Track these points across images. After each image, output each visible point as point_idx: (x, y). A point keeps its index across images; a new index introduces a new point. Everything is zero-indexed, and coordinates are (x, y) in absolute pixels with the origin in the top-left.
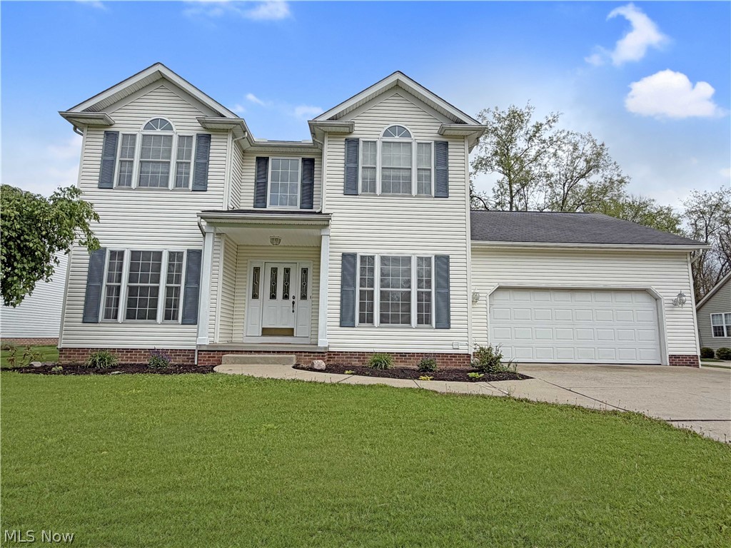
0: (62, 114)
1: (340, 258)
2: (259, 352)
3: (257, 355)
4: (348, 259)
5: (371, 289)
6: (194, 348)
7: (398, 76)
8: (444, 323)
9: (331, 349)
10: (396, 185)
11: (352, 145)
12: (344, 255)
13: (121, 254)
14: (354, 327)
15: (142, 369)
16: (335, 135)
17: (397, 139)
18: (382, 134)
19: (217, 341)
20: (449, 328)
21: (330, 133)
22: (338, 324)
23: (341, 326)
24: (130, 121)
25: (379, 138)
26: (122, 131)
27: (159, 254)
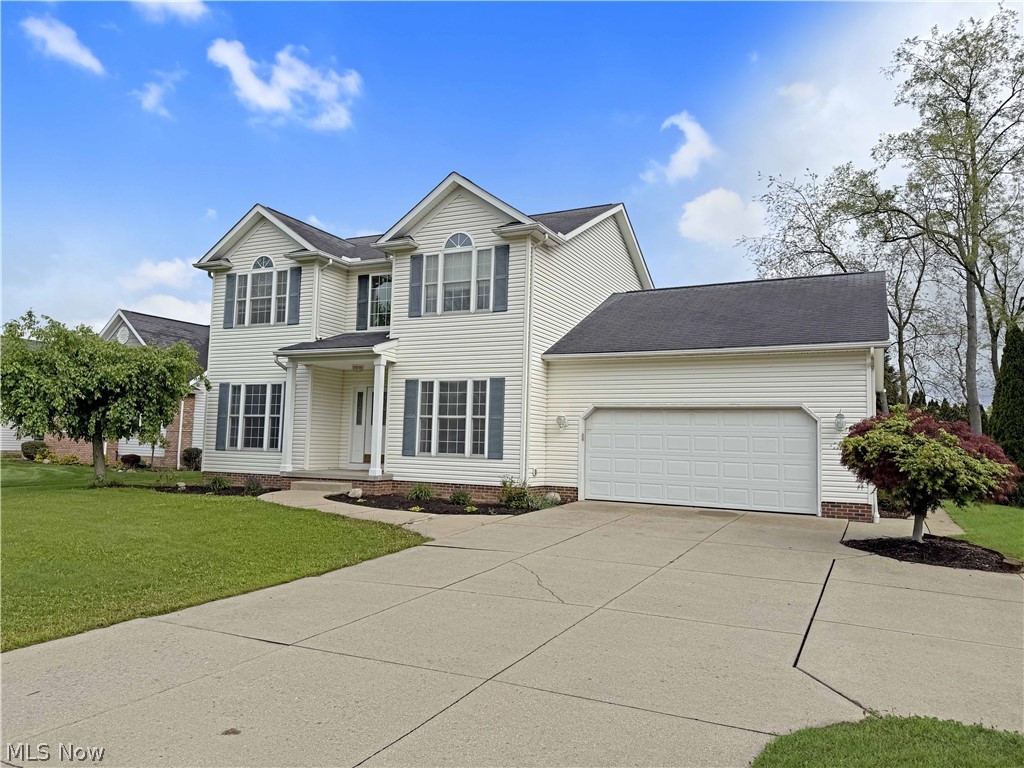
0: (195, 266)
1: (404, 385)
2: (325, 479)
3: (324, 483)
4: (411, 385)
5: (430, 416)
6: (278, 473)
7: (454, 178)
8: (497, 453)
9: (395, 478)
10: (457, 302)
11: (417, 260)
12: (408, 382)
13: (239, 387)
14: (414, 456)
15: (238, 491)
16: (399, 252)
17: (459, 249)
18: (444, 245)
19: (307, 467)
20: (502, 459)
21: (397, 252)
22: (401, 452)
23: (403, 455)
24: (243, 264)
25: (441, 251)
26: (239, 273)
27: (264, 387)
